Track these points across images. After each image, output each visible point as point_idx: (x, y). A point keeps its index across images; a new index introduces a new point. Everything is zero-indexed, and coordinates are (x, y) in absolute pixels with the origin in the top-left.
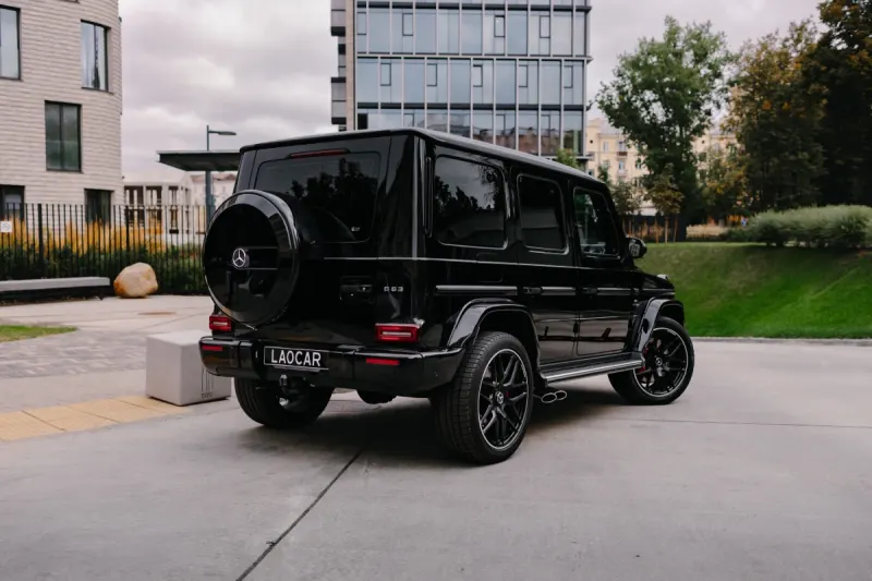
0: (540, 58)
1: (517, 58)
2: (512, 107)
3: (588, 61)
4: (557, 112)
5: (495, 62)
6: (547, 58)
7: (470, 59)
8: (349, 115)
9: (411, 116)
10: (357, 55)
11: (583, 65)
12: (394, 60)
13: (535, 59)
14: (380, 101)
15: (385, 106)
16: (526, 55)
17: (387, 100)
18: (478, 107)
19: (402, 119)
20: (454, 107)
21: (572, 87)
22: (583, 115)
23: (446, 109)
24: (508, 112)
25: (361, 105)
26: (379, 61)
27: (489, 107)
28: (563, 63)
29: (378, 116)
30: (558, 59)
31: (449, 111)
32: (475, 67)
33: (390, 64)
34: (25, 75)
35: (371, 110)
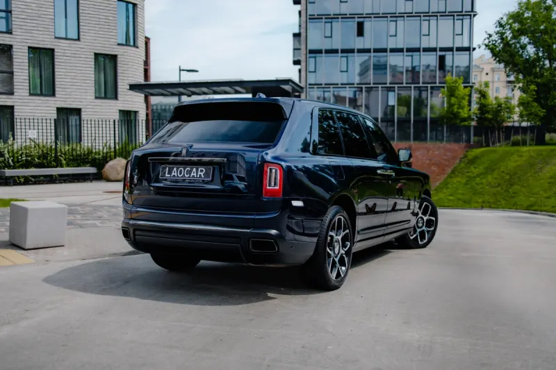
0: (439, 14)
1: (422, 15)
2: (418, 50)
3: (474, 15)
4: (451, 53)
5: (406, 18)
6: (444, 14)
7: (387, 17)
8: (303, 59)
9: (345, 58)
10: (308, 17)
11: (471, 19)
12: (334, 20)
13: (435, 15)
14: (324, 48)
15: (328, 52)
16: (429, 13)
17: (329, 47)
18: (393, 50)
19: (339, 60)
20: (376, 51)
21: (462, 34)
22: (470, 54)
23: (370, 52)
24: (414, 53)
25: (312, 52)
26: (324, 20)
27: (401, 50)
28: (456, 17)
29: (323, 59)
30: (452, 15)
31: (372, 54)
32: (391, 23)
33: (331, 22)
34: (81, 37)
35: (317, 55)
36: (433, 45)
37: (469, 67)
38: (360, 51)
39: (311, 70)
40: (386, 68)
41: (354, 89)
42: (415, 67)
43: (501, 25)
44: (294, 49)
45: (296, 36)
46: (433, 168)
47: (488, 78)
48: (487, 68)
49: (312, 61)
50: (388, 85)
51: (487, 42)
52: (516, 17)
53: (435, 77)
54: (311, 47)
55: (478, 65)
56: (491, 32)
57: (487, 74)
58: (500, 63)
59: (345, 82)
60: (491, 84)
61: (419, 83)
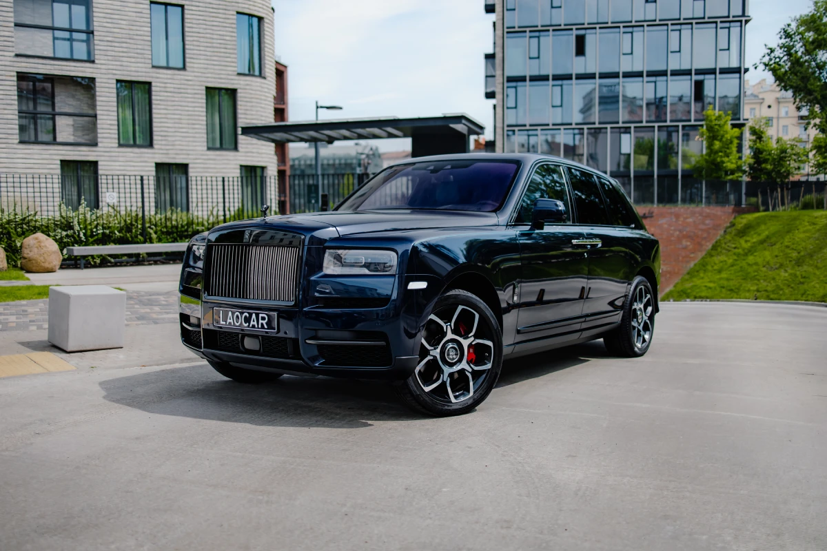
0: (694, 21)
1: (669, 23)
2: (663, 73)
3: (747, 22)
4: (713, 76)
5: (646, 28)
6: (702, 21)
7: (619, 27)
8: (498, 90)
9: (559, 88)
10: (506, 30)
11: (741, 26)
12: (542, 33)
13: (689, 22)
14: (528, 74)
15: (534, 79)
16: (679, 19)
17: (536, 73)
18: (628, 75)
19: (549, 91)
20: (603, 76)
21: (728, 49)
22: (740, 78)
23: (594, 78)
24: (659, 79)
25: (511, 79)
26: (528, 34)
27: (639, 74)
28: (719, 25)
29: (526, 89)
30: (713, 21)
31: (598, 81)
32: (625, 35)
33: (538, 37)
34: (187, 64)
35: (519, 84)
36: (686, 66)
37: (739, 97)
38: (580, 77)
39: (509, 106)
40: (617, 101)
41: (572, 132)
42: (662, 98)
43: (788, 35)
44: (487, 77)
45: (490, 57)
46: (685, 243)
47: (771, 113)
48: (770, 98)
49: (511, 92)
50: (621, 125)
51: (766, 59)
52: (810, 23)
53: (689, 112)
54: (509, 73)
55: (755, 93)
56: (773, 45)
57: (769, 107)
58: (786, 90)
59: (559, 121)
60: (775, 121)
61: (666, 121)
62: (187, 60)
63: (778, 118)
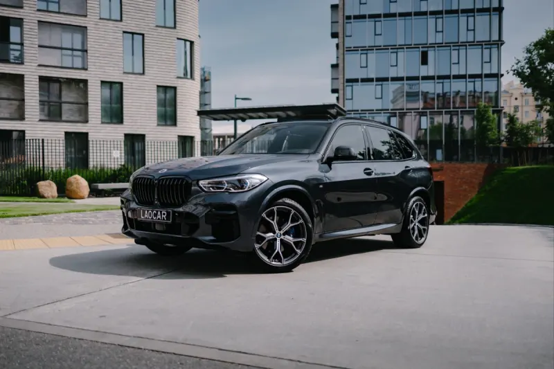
0: (467, 44)
1: (452, 45)
2: (448, 77)
3: (502, 44)
4: (480, 79)
5: (436, 48)
6: (473, 44)
7: (419, 48)
8: (341, 87)
9: (380, 86)
10: (345, 49)
11: (498, 47)
12: (369, 51)
13: (465, 45)
14: (360, 76)
15: (364, 80)
16: (458, 43)
17: (365, 76)
18: (425, 78)
19: (371, 88)
20: (409, 79)
22: (498, 80)
23: (403, 80)
24: (445, 81)
25: (349, 81)
26: (360, 52)
28: (484, 47)
29: (358, 87)
30: (480, 44)
31: (405, 82)
33: (367, 54)
34: (146, 71)
35: (354, 84)
36: (463, 72)
37: (497, 93)
38: (394, 79)
39: (348, 98)
40: (418, 95)
41: (388, 115)
42: (446, 93)
43: (529, 51)
44: (332, 79)
45: (334, 66)
46: (465, 187)
47: (517, 103)
48: (516, 94)
49: (348, 89)
50: (420, 110)
51: (515, 67)
52: (540, 44)
53: (465, 102)
54: (348, 76)
55: (507, 90)
56: (521, 58)
57: (516, 99)
58: (528, 87)
59: (380, 108)
60: (520, 108)
61: (450, 108)
62: (146, 69)
63: (522, 106)
